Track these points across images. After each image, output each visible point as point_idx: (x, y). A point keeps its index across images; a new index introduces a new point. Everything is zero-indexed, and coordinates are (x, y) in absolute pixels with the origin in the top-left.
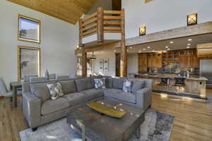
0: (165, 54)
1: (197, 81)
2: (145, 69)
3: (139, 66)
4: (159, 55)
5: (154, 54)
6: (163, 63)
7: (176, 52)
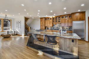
0: (54, 18)
1: (70, 39)
2: (44, 28)
3: (41, 26)
4: (51, 19)
5: (48, 18)
6: (53, 24)
7: (59, 17)
